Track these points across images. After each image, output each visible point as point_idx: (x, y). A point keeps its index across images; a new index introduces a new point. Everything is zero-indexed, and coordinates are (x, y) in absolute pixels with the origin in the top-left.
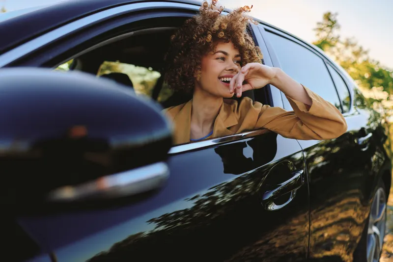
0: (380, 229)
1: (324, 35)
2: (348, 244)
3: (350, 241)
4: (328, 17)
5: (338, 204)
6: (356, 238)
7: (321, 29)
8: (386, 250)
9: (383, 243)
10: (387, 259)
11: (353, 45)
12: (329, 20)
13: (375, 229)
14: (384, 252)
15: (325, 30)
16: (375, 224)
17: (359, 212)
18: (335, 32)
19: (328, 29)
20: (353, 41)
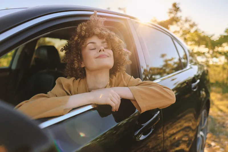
0: (204, 133)
1: (172, 15)
2: (188, 142)
3: (188, 140)
4: (174, 5)
5: (184, 118)
6: (192, 137)
7: (171, 13)
8: (207, 143)
9: (206, 138)
10: (208, 149)
11: (190, 21)
12: (175, 7)
13: (201, 133)
14: (207, 144)
15: (173, 13)
16: (202, 130)
17: (193, 122)
18: (179, 14)
19: (175, 12)
20: (189, 19)
